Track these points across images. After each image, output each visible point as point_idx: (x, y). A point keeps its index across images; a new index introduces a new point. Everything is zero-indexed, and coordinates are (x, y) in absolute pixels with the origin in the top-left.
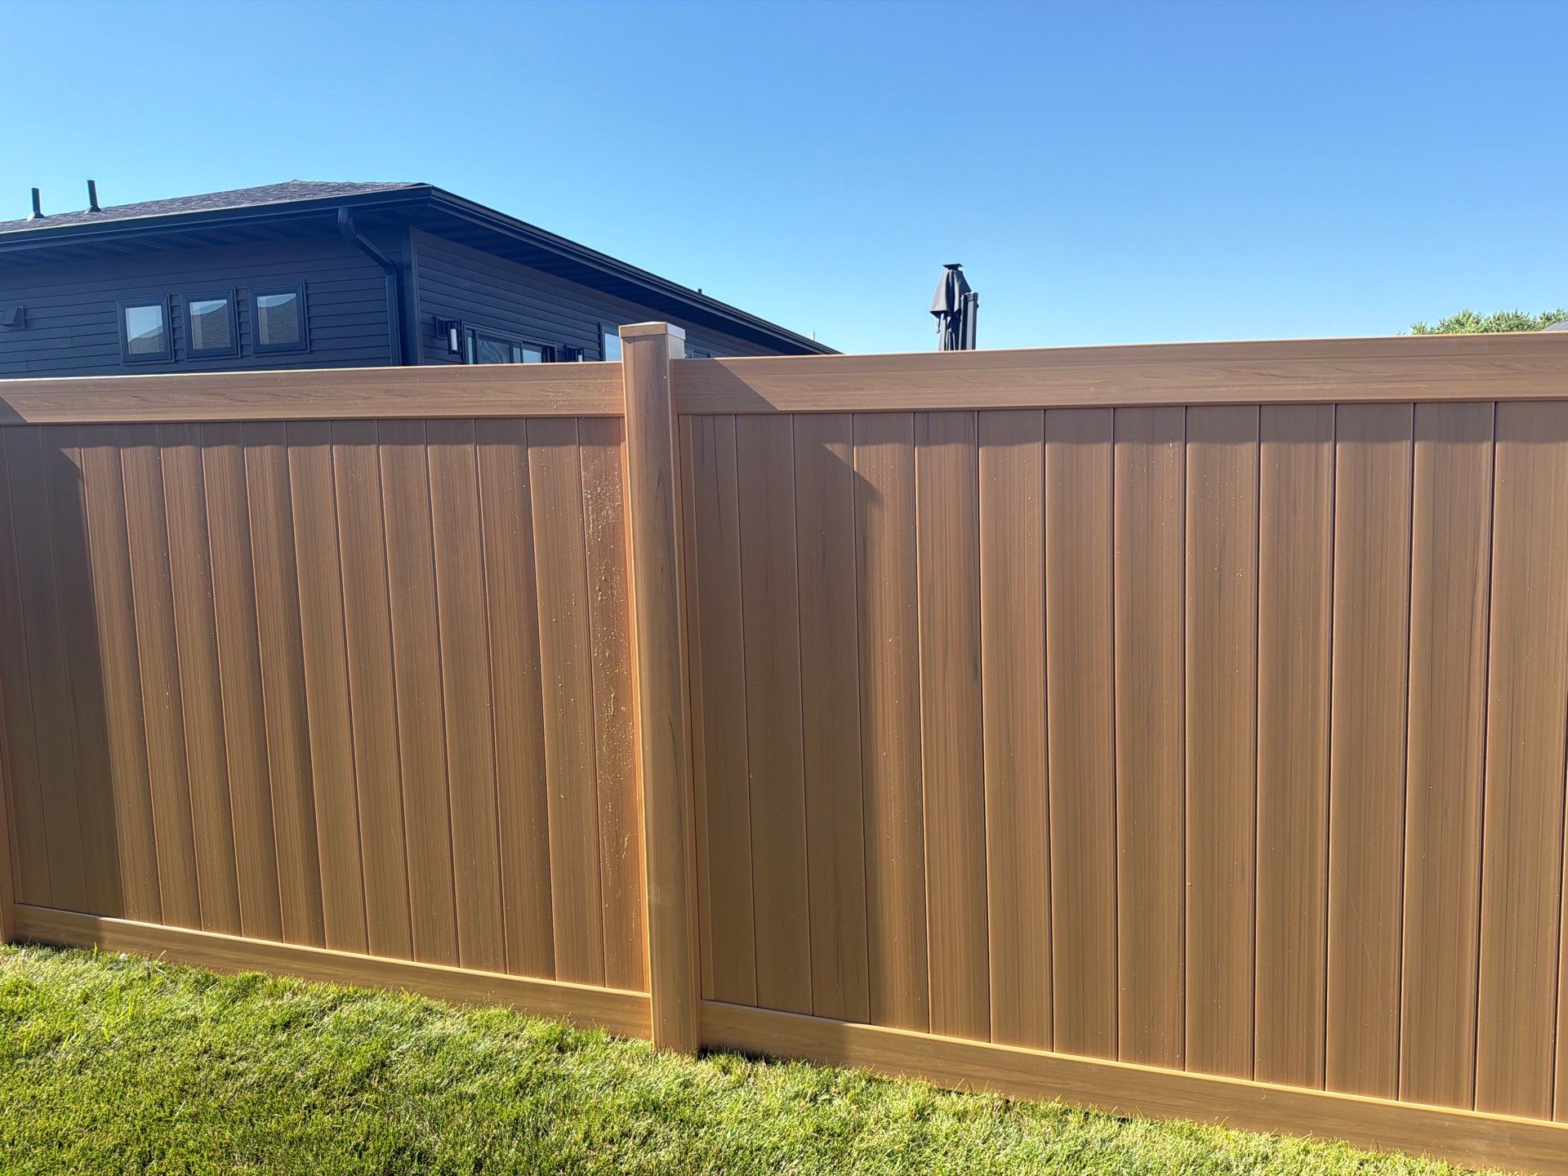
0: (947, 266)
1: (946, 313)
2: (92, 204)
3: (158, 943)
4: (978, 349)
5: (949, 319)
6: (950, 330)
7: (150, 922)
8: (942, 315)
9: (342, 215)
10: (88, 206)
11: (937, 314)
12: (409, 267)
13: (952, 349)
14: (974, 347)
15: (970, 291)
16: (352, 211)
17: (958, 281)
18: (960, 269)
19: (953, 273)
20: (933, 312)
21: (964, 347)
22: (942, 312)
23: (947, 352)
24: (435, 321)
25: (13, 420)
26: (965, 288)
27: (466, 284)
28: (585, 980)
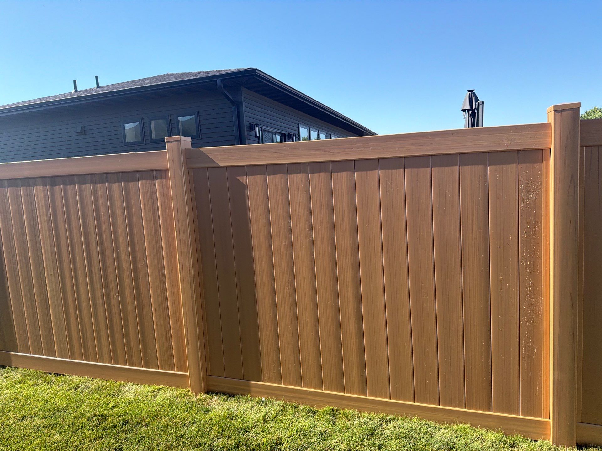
0: (468, 91)
1: (468, 110)
2: (97, 85)
3: (279, 393)
4: (484, 127)
5: (470, 112)
6: (471, 117)
7: (275, 383)
8: (466, 111)
9: (218, 82)
10: (95, 86)
11: (464, 111)
12: (242, 102)
13: (472, 127)
14: (482, 126)
15: (479, 101)
16: (222, 80)
17: (474, 97)
18: (474, 92)
19: (471, 93)
20: (462, 110)
21: (477, 126)
22: (466, 110)
23: (469, 128)
24: (250, 125)
25: (215, 165)
26: (477, 99)
27: (259, 109)
28: (509, 412)
